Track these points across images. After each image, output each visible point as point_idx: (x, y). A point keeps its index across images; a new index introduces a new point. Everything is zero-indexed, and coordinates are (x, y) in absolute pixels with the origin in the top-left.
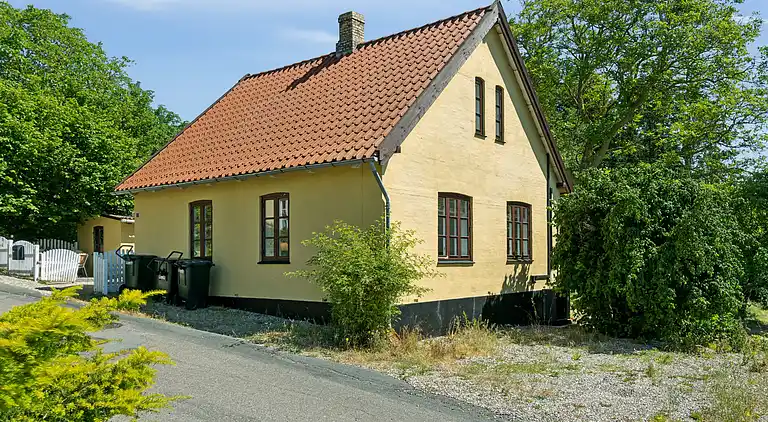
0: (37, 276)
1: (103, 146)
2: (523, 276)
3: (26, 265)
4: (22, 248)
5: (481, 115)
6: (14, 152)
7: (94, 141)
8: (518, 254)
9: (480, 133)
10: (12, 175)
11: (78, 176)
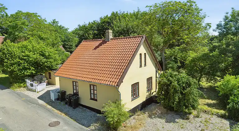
0: (37, 91)
1: (49, 55)
2: (150, 94)
3: (34, 88)
4: (33, 84)
5: (141, 62)
6: (28, 60)
7: (47, 54)
8: (149, 89)
9: (141, 66)
10: (28, 66)
11: (44, 63)
